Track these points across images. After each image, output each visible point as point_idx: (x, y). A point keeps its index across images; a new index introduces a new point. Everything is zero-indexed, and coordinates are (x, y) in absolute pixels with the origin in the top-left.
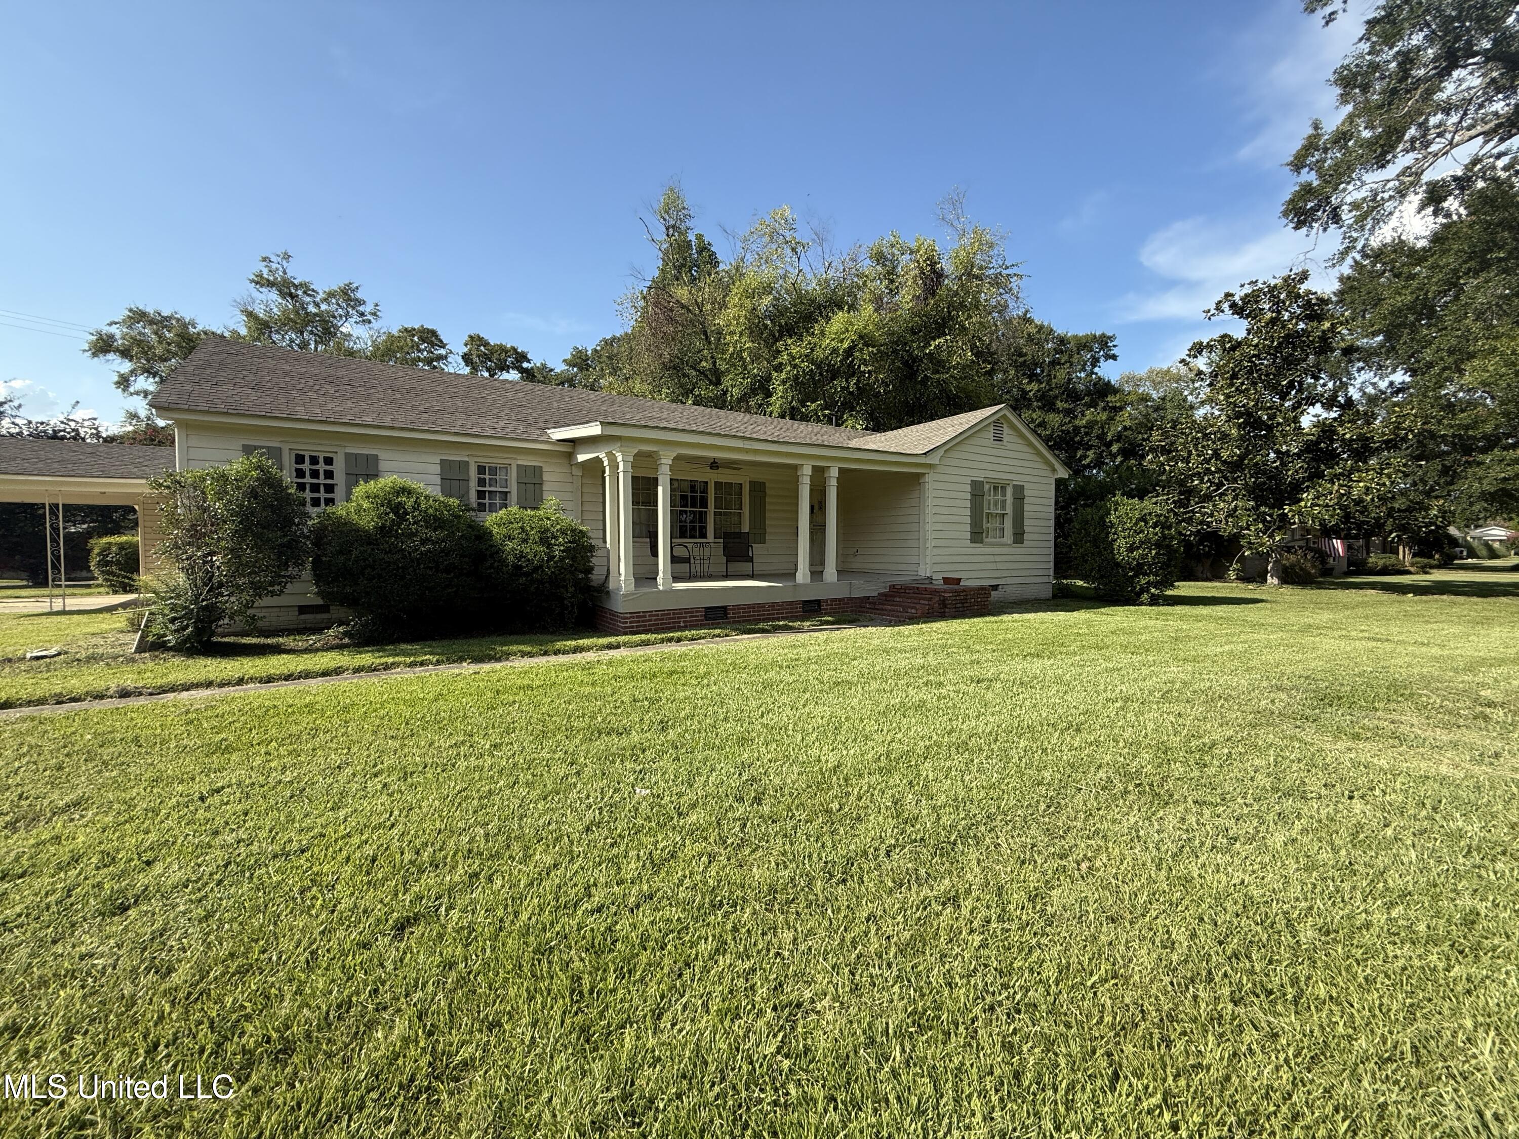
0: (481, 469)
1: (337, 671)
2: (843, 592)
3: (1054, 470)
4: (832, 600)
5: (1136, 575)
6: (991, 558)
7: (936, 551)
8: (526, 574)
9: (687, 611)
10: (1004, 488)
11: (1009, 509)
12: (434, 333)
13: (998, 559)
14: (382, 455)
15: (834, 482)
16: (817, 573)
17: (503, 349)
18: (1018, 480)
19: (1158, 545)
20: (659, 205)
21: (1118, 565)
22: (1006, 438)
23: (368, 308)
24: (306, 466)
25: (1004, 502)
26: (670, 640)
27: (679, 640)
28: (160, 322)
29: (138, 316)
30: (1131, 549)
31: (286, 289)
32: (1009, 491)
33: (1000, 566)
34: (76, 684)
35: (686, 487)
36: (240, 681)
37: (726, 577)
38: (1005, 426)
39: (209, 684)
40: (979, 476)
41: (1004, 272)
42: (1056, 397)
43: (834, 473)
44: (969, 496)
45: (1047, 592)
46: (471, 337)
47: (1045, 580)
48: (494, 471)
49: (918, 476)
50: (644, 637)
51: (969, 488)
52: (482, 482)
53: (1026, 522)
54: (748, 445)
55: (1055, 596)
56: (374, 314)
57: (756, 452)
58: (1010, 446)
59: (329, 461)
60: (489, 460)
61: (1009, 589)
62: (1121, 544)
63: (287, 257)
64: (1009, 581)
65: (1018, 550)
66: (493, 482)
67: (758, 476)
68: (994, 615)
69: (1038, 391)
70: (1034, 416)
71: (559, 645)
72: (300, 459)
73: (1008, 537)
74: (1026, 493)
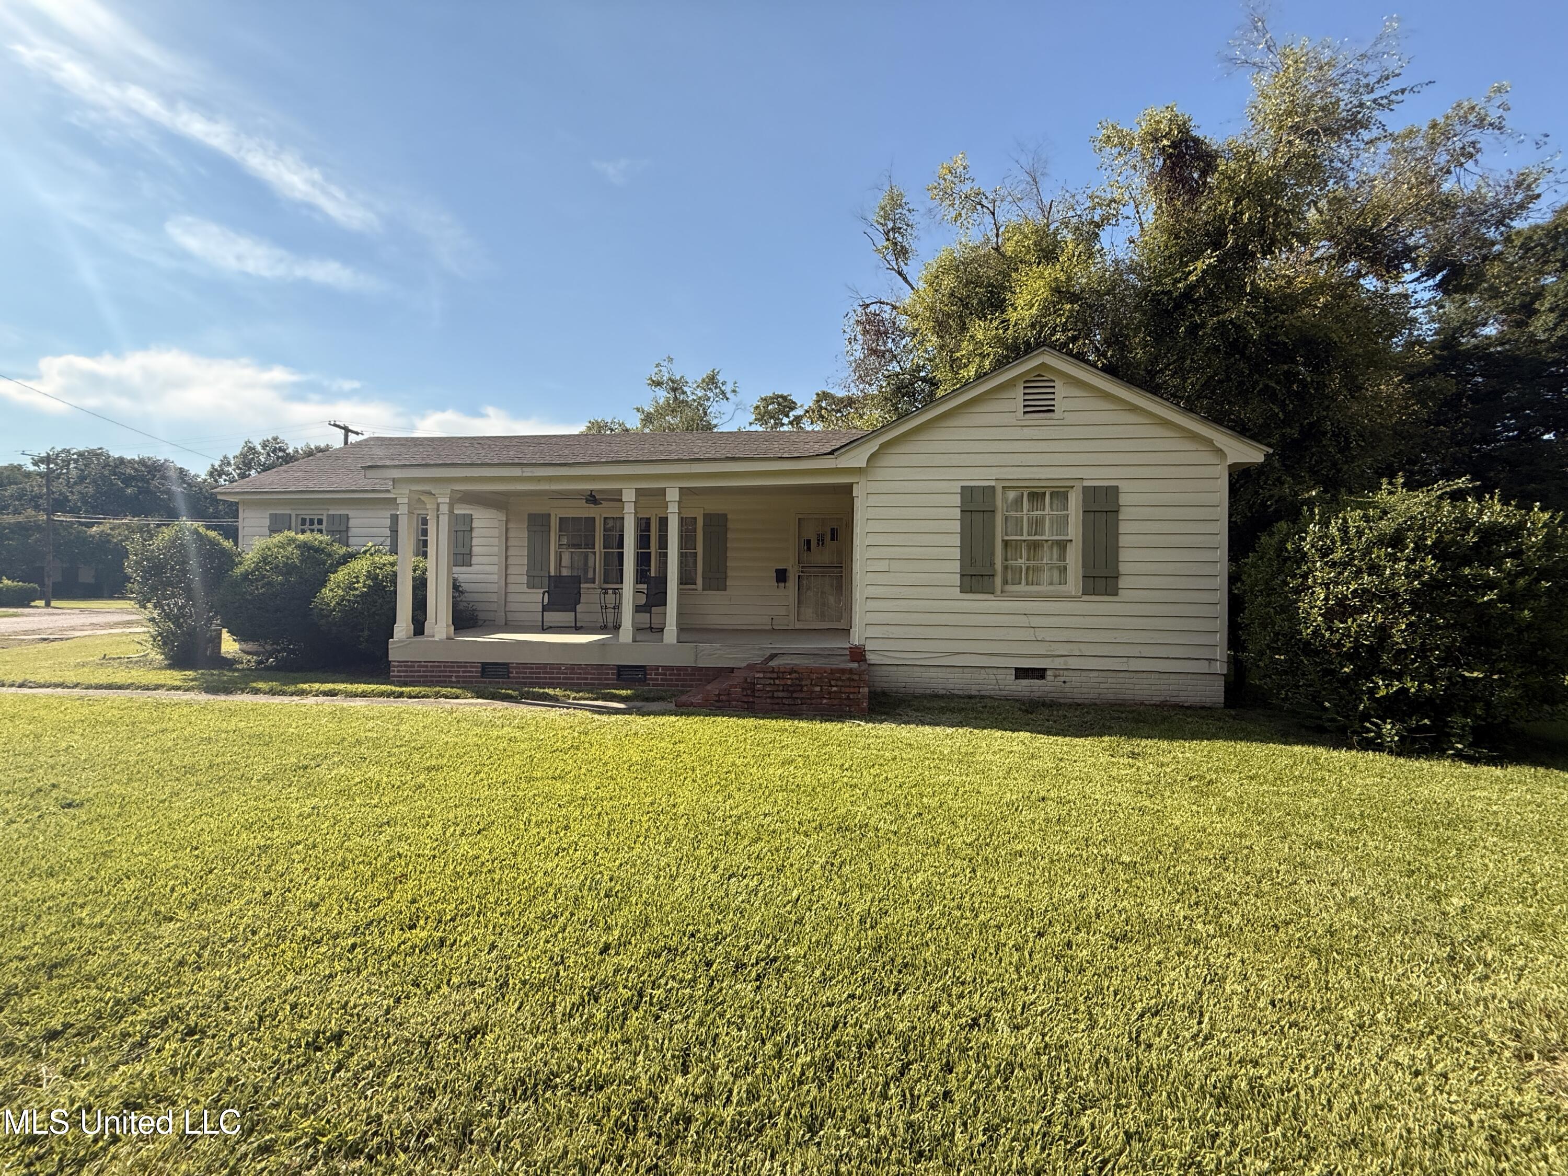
2: (684, 657)
3: (1219, 452)
4: (663, 668)
6: (1023, 621)
7: (874, 605)
9: (459, 664)
10: (1058, 495)
11: (1074, 530)
13: (1035, 621)
14: (351, 513)
15: (674, 508)
18: (1098, 477)
22: (1060, 405)
24: (307, 527)
25: (1060, 520)
32: (1075, 502)
33: (1041, 635)
38: (1058, 384)
40: (980, 478)
43: (673, 496)
44: (958, 514)
47: (1203, 667)
51: (957, 500)
53: (1124, 555)
58: (1070, 418)
59: (320, 522)
61: (1075, 680)
64: (1074, 663)
65: (1100, 605)
72: (303, 521)
73: (1073, 584)
74: (1123, 499)
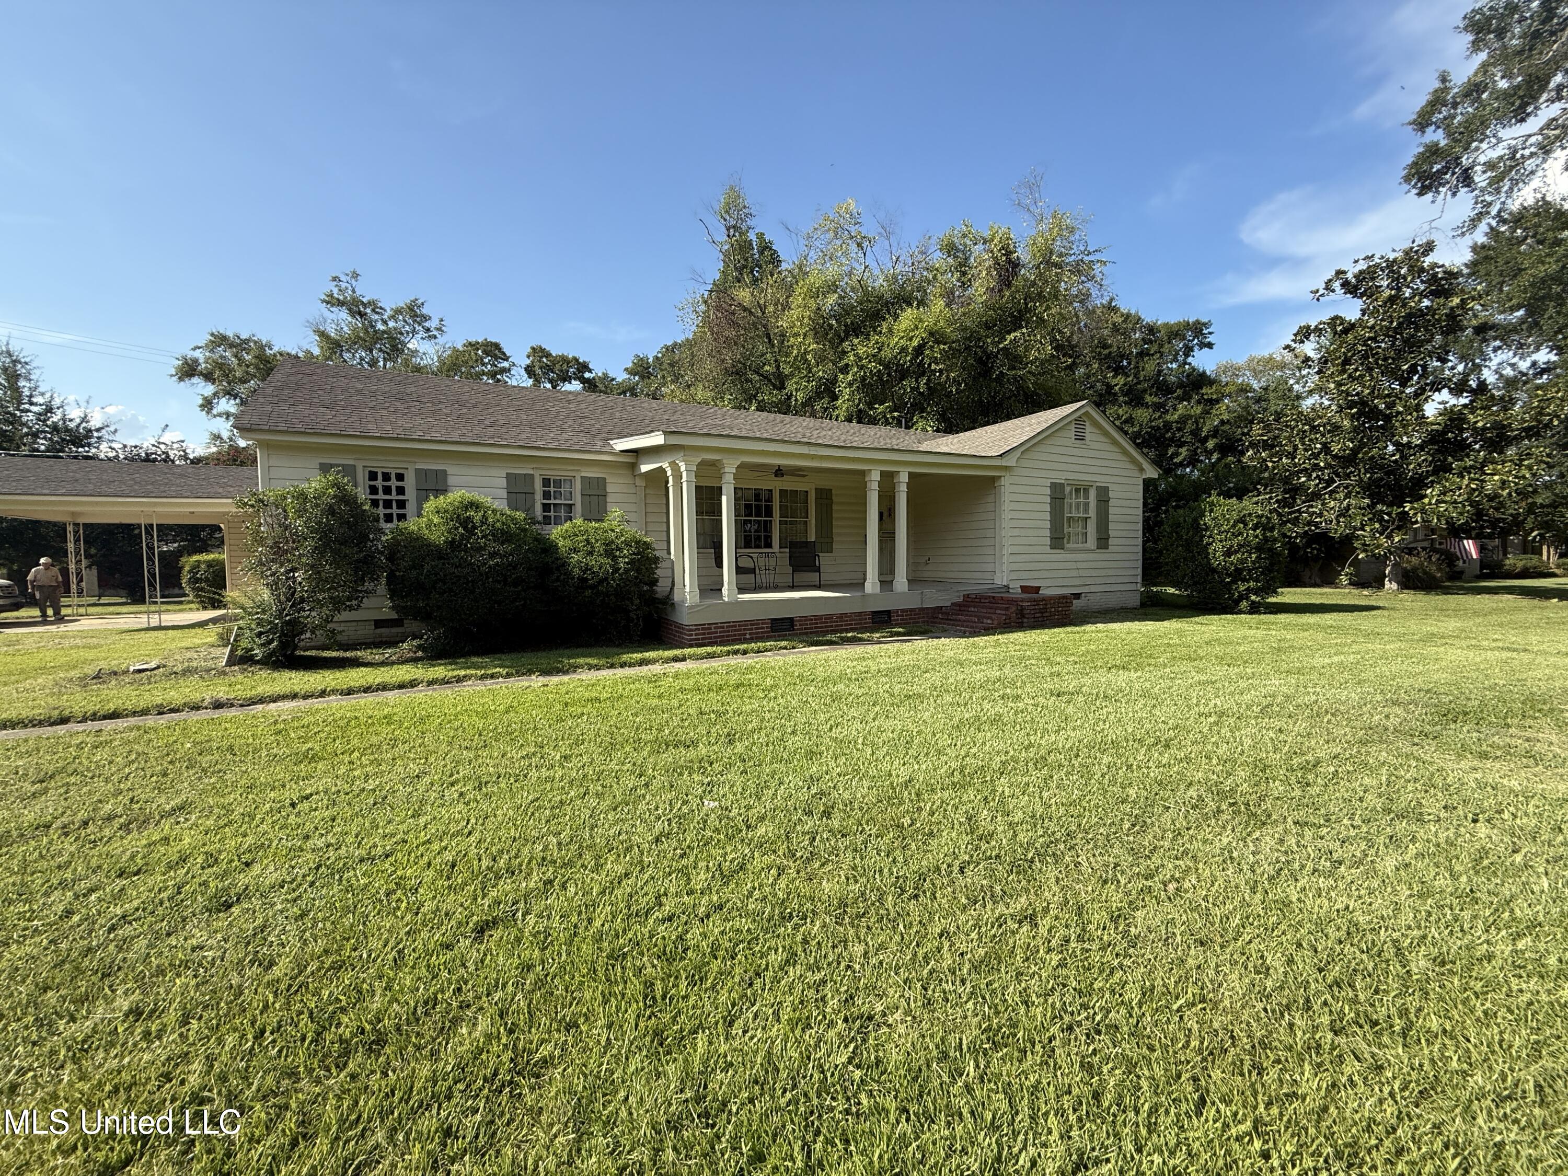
0: (546, 482)
1: (413, 684)
2: (914, 602)
3: (1142, 470)
4: (903, 611)
5: (1234, 582)
6: (1073, 565)
7: (1013, 559)
8: (592, 587)
9: (752, 623)
10: (1086, 491)
11: (1092, 513)
12: (497, 346)
13: (1080, 565)
14: (450, 470)
15: (904, 488)
16: (886, 582)
17: (564, 360)
18: (1102, 481)
19: (1259, 548)
20: (719, 206)
21: (1214, 570)
22: (1088, 436)
23: (433, 324)
24: (379, 483)
25: (1087, 505)
26: (736, 652)
27: (745, 652)
28: (240, 345)
29: (220, 340)
30: (1228, 553)
31: (356, 307)
32: (1093, 493)
33: (1082, 573)
34: (175, 694)
35: (751, 495)
36: (323, 694)
37: (793, 588)
38: (1087, 424)
39: (294, 696)
40: (1059, 478)
41: (1086, 259)
42: (1145, 391)
43: (904, 478)
44: (1048, 500)
45: (1135, 601)
46: (533, 348)
47: (1133, 587)
48: (558, 483)
49: (994, 479)
50: (709, 649)
51: (1048, 491)
52: (547, 495)
53: (1111, 526)
54: (813, 451)
55: (1143, 605)
56: (439, 329)
57: (822, 457)
58: (1092, 445)
59: (400, 477)
60: (554, 473)
61: (1091, 597)
62: (1217, 548)
63: (355, 275)
64: (1093, 589)
65: (1101, 555)
66: (558, 495)
67: (825, 483)
68: (1075, 625)
69: (1125, 385)
70: (1120, 412)
71: (625, 657)
72: (373, 476)
73: (1092, 542)
74: (1111, 494)
